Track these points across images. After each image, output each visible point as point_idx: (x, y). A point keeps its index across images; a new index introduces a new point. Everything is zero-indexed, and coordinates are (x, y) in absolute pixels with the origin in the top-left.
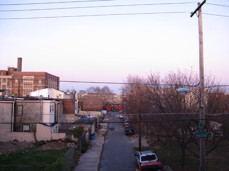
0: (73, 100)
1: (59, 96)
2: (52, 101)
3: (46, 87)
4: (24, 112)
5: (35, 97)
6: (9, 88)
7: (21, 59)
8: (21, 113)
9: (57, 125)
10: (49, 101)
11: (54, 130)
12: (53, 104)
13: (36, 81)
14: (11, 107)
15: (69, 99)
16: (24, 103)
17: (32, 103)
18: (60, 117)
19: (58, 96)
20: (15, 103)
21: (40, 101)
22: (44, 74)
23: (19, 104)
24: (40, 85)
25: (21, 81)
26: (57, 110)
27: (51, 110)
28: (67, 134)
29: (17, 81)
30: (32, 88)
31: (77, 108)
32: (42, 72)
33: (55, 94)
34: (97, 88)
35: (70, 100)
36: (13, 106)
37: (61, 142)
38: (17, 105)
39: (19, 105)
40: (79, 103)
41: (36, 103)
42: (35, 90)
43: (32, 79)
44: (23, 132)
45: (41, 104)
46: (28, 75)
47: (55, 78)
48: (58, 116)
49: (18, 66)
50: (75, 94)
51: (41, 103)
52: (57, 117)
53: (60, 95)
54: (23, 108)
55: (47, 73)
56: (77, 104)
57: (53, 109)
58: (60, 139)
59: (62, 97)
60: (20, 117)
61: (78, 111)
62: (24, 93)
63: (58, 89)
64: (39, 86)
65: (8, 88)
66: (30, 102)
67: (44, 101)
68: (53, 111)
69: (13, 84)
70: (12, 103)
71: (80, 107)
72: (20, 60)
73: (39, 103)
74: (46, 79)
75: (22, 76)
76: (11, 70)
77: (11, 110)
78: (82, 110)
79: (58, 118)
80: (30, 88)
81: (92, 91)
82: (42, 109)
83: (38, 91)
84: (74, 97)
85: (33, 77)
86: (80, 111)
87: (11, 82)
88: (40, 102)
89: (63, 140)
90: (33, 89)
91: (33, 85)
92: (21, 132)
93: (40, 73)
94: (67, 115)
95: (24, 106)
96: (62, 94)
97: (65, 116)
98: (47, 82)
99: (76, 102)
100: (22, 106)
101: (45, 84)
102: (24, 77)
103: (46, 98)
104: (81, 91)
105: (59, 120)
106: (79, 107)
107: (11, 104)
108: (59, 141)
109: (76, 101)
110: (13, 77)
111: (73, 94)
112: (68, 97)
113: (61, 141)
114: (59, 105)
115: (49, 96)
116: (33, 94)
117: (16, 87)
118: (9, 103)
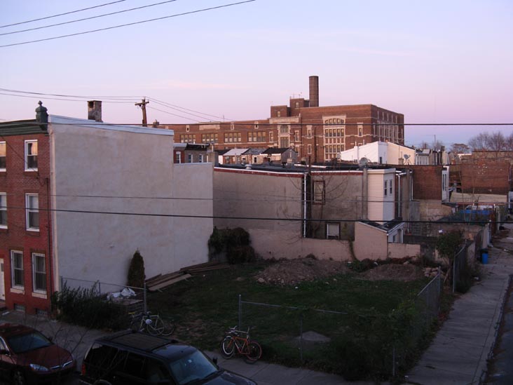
0: (439, 167)
1: (403, 158)
2: (388, 171)
3: (373, 140)
4: (328, 196)
5: (351, 161)
6: (295, 143)
7: (317, 78)
8: (320, 198)
9: (401, 226)
10: (382, 171)
11: (394, 237)
12: (392, 177)
13: (351, 126)
14: (300, 185)
15: (428, 164)
16: (327, 177)
17: (345, 177)
18: (408, 207)
19: (401, 159)
20: (308, 177)
21: (361, 172)
22: (370, 108)
23: (316, 178)
24: (360, 135)
25: (318, 126)
26: (401, 191)
27: (386, 191)
28: (423, 247)
29: (309, 128)
30: (342, 142)
31: (447, 186)
32: (364, 106)
33: (396, 153)
34: (495, 136)
35: (430, 168)
36: (304, 182)
37: (411, 265)
38: (313, 182)
39: (317, 181)
40: (451, 173)
41: (352, 176)
42: (349, 147)
43: (342, 121)
44: (326, 238)
45: (365, 177)
46: (334, 114)
47: (394, 118)
48: (404, 205)
49: (310, 95)
50: (441, 153)
51: (365, 174)
52: (401, 206)
53: (406, 157)
54: (324, 186)
55: (375, 107)
56: (448, 176)
57: (391, 189)
58: (407, 259)
59: (412, 160)
60: (320, 206)
61: (450, 193)
62: (327, 155)
63: (401, 143)
64: (358, 136)
65: (292, 144)
66: (340, 174)
67: (371, 171)
68: (391, 192)
69: (301, 134)
70: (302, 177)
71: (455, 184)
72: (314, 81)
73: (360, 177)
74: (373, 121)
75: (321, 117)
76: (297, 104)
77: (300, 192)
78: (459, 190)
79: (403, 209)
80: (339, 142)
81: (484, 145)
82: (367, 189)
83: (356, 147)
84: (440, 160)
85: (344, 118)
86: (455, 194)
87: (297, 131)
88: (362, 174)
89: (415, 259)
90: (344, 144)
91: (345, 136)
92: (322, 238)
93: (359, 106)
94: (422, 203)
95: (326, 182)
96: (412, 153)
97: (419, 206)
98: (376, 129)
99: (444, 172)
100: (324, 182)
101: (372, 133)
102: (325, 118)
103: (376, 163)
104: (456, 144)
105: (406, 215)
106: (451, 185)
107: (300, 179)
108: (406, 263)
109: (446, 169)
110: (301, 119)
111: (438, 152)
112: (426, 161)
113: (411, 262)
114: (404, 180)
115: (381, 158)
116: (347, 156)
117: (309, 141)
118: (296, 176)
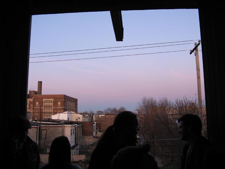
0: (92, 122)
1: (78, 118)
2: (72, 125)
3: (65, 110)
4: (47, 136)
5: (56, 120)
7: (41, 82)
8: (44, 137)
9: (77, 148)
10: (70, 125)
11: (75, 152)
12: (74, 128)
13: (55, 103)
14: (36, 132)
15: (87, 121)
16: (48, 128)
17: (55, 128)
18: (80, 139)
19: (77, 119)
20: (40, 128)
21: (62, 126)
22: (63, 96)
23: (43, 128)
24: (59, 107)
25: (41, 103)
26: (77, 133)
27: (71, 133)
28: (86, 156)
29: (37, 103)
30: (51, 110)
31: (95, 130)
32: (61, 95)
35: (88, 123)
36: (37, 130)
37: (82, 164)
38: (42, 130)
39: (43, 130)
40: (96, 124)
41: (58, 128)
42: (55, 113)
43: (52, 101)
44: (46, 154)
45: (63, 128)
46: (48, 98)
47: (73, 100)
48: (78, 139)
49: (38, 89)
50: (93, 116)
52: (77, 139)
53: (79, 118)
54: (46, 132)
55: (66, 95)
56: (95, 126)
57: (73, 133)
58: (80, 161)
60: (44, 140)
61: (96, 133)
62: (45, 116)
63: (76, 111)
64: (58, 108)
65: (29, 111)
66: (53, 127)
67: (65, 125)
68: (73, 134)
69: (33, 106)
70: (37, 128)
71: (98, 129)
72: (40, 83)
74: (65, 101)
75: (42, 99)
76: (32, 93)
77: (36, 134)
78: (100, 131)
79: (78, 140)
80: (50, 110)
81: (109, 112)
82: (64, 133)
83: (58, 114)
84: (92, 119)
85: (52, 100)
86: (98, 133)
87: (32, 105)
88: (62, 127)
89: (83, 161)
90: (52, 111)
91: (53, 108)
92: (44, 154)
93: (59, 95)
94: (86, 137)
96: (81, 116)
97: (84, 138)
98: (66, 105)
99: (94, 125)
100: (46, 130)
101: (64, 107)
102: (44, 100)
103: (66, 120)
105: (79, 143)
107: (36, 129)
108: (80, 163)
109: (94, 123)
110: (34, 100)
111: (91, 115)
112: (87, 120)
113: (82, 162)
114: (78, 128)
115: (68, 118)
116: (54, 117)
117: (37, 110)
118: (34, 127)
